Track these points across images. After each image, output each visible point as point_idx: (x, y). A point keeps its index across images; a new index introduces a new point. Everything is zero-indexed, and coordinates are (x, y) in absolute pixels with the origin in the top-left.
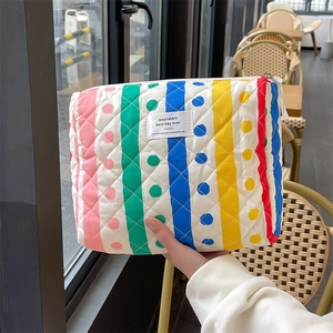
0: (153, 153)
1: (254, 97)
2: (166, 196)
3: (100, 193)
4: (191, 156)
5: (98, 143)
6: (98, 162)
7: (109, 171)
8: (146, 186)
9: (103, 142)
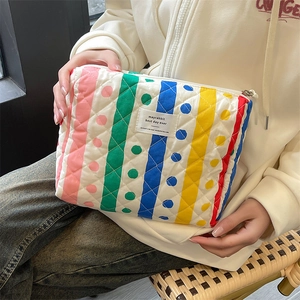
0: (137, 144)
1: (233, 117)
2: (140, 180)
3: (84, 163)
4: (169, 153)
5: (92, 123)
6: (88, 138)
7: (96, 148)
8: (126, 168)
9: (96, 124)
